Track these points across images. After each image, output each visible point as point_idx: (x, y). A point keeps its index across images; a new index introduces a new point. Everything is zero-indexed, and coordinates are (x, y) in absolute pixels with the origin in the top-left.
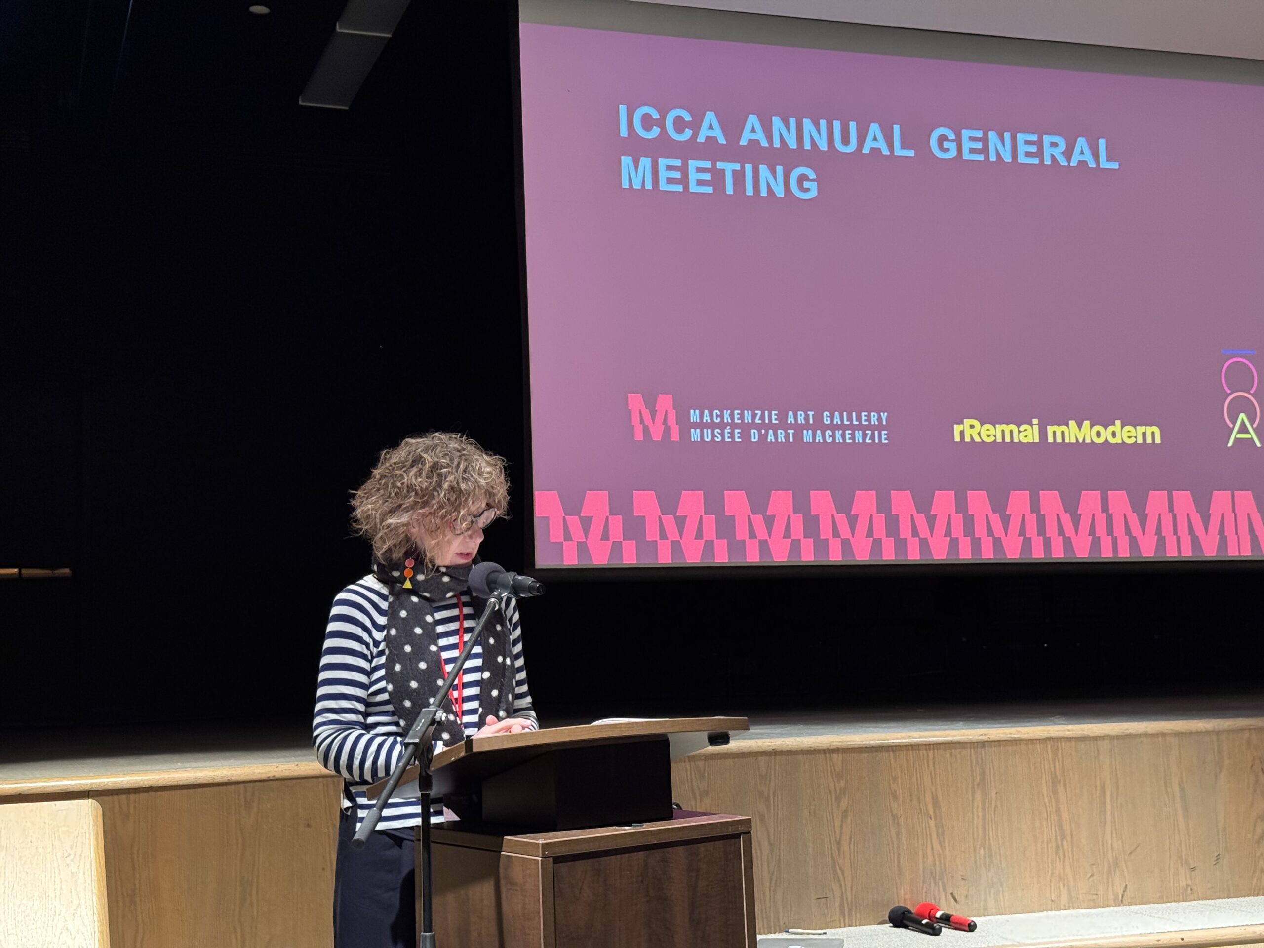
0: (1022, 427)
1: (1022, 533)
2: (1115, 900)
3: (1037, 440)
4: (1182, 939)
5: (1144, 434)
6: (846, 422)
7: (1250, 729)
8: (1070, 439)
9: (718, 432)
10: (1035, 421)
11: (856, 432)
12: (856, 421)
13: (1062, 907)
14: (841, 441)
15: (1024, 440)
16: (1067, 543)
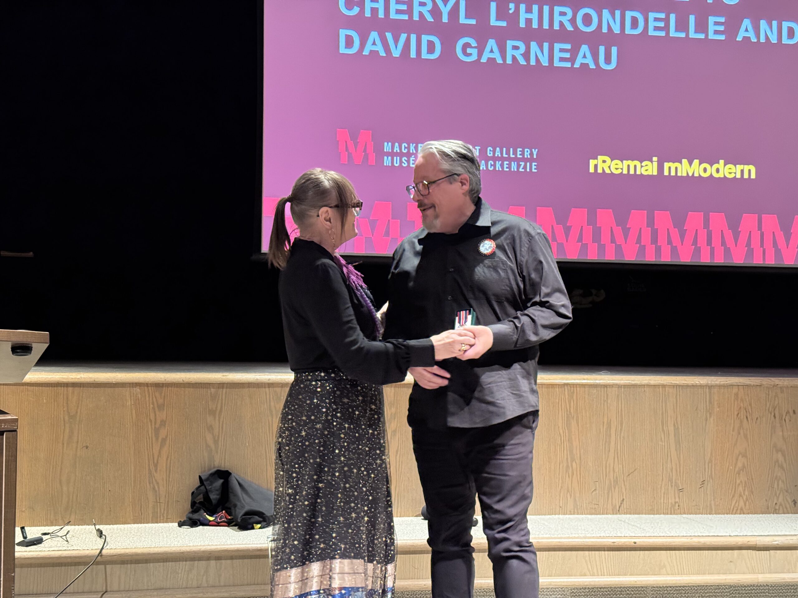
0: (644, 163)
1: (639, 240)
2: (612, 510)
3: (655, 173)
4: (635, 543)
5: (742, 171)
6: (505, 155)
7: (739, 386)
8: (682, 173)
9: (405, 160)
10: (655, 159)
11: (513, 163)
12: (513, 154)
13: (568, 512)
14: (500, 169)
15: (645, 173)
16: (674, 250)
